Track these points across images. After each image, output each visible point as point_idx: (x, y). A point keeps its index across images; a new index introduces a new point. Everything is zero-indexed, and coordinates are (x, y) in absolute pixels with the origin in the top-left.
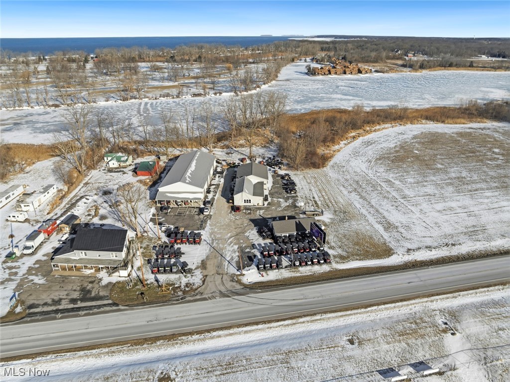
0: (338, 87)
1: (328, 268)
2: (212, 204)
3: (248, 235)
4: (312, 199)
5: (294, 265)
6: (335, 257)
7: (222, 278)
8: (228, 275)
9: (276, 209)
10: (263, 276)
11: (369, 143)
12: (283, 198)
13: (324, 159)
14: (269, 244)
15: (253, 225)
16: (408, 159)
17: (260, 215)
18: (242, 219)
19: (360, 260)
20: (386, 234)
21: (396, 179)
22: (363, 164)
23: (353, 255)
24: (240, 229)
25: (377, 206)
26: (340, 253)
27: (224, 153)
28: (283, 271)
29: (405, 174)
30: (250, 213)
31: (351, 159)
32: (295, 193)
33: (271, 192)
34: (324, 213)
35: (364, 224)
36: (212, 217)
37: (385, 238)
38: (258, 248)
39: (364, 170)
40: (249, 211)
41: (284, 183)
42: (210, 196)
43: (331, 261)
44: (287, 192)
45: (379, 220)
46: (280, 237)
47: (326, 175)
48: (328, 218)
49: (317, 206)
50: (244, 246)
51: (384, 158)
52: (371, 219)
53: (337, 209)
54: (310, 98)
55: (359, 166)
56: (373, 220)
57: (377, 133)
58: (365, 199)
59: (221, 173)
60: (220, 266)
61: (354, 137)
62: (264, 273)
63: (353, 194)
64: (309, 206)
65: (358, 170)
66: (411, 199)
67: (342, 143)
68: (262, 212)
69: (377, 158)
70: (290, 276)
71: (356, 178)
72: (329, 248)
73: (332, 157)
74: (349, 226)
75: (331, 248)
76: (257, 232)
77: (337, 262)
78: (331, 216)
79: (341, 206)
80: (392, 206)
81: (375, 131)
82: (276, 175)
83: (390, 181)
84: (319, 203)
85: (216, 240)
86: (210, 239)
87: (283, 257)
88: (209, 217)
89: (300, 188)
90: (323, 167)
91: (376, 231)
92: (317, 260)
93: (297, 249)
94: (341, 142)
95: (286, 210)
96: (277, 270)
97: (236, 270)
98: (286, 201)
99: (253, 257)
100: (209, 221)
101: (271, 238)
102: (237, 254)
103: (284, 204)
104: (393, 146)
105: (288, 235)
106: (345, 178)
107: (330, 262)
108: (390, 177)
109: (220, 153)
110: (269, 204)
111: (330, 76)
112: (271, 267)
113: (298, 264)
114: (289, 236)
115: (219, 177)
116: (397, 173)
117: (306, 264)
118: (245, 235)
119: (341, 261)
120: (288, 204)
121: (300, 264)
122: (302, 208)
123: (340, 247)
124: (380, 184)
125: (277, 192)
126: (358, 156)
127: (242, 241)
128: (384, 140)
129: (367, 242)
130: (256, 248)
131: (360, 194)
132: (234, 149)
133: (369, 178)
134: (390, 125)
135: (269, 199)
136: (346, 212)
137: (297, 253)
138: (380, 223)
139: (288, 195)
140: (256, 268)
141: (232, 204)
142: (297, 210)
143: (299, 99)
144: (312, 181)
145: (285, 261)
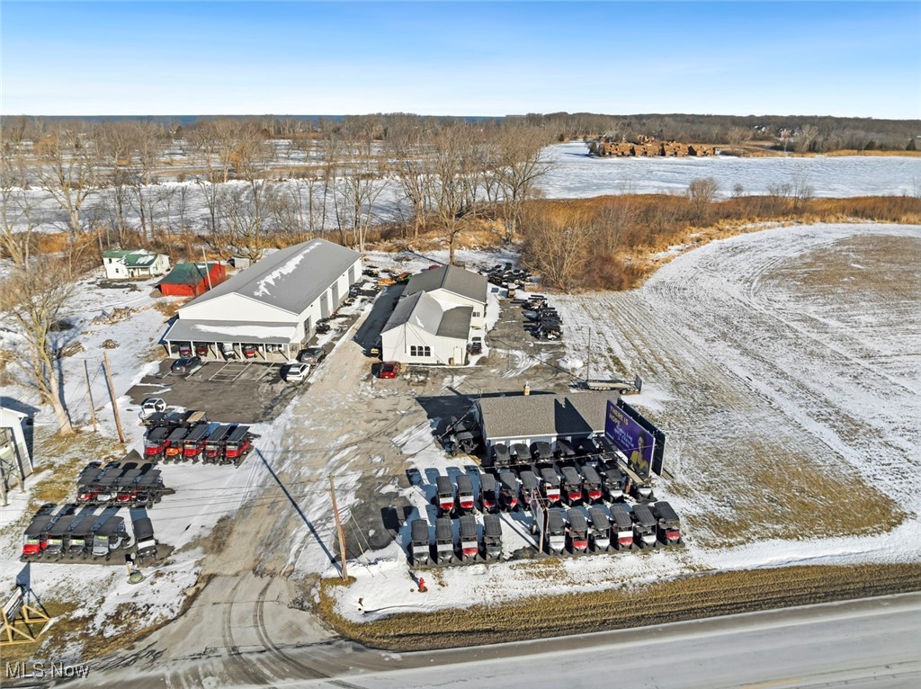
0: (652, 172)
1: (675, 565)
2: (323, 357)
3: (403, 440)
4: (606, 353)
5: (547, 548)
6: (692, 520)
7: (263, 592)
8: (294, 576)
9: (501, 373)
10: (423, 589)
11: (736, 250)
12: (525, 348)
13: (633, 273)
14: (464, 471)
15: (425, 413)
16: (843, 278)
17: (450, 388)
18: (396, 397)
19: (788, 537)
20: (850, 450)
21: (827, 315)
22: (731, 284)
23: (759, 518)
24: (383, 423)
25: (798, 375)
26: (710, 508)
27: (388, 259)
28: (502, 569)
29: (847, 306)
30: (423, 383)
31: (698, 275)
32: (559, 338)
33: (493, 334)
34: (643, 386)
35: (770, 419)
36: (310, 389)
37: (854, 462)
38: (426, 482)
39: (737, 295)
40: (422, 378)
41: (529, 317)
42: (323, 340)
43: (684, 539)
44: (537, 336)
45: (815, 410)
46: (503, 449)
47: (639, 305)
48: (655, 401)
49: (620, 370)
50: (380, 474)
51: (783, 275)
52: (790, 408)
53: (680, 380)
54: (596, 185)
55: (725, 288)
56: (797, 410)
57: (750, 234)
58: (756, 357)
59: (372, 293)
60: (274, 542)
61: (698, 240)
62: (428, 577)
63: (721, 346)
64: (596, 370)
65: (724, 297)
66: (889, 360)
67: (673, 250)
68: (458, 379)
69: (765, 276)
70: (528, 592)
71: (723, 312)
72: (670, 490)
73: (651, 270)
74: (726, 423)
75: (675, 490)
76: (434, 433)
77: (705, 544)
78: (666, 396)
79: (692, 372)
80: (842, 374)
81: (745, 231)
82: (511, 300)
83: (812, 320)
84: (627, 363)
85: (295, 452)
86: (280, 449)
87: (506, 515)
88: (302, 387)
89: (573, 329)
90: (632, 288)
91: (817, 441)
92: (630, 534)
93: (558, 492)
94: (669, 247)
95: (529, 378)
96: (481, 567)
97: (328, 560)
98: (532, 357)
99: (400, 514)
100: (296, 398)
101: (472, 453)
102: (351, 499)
103: (524, 362)
104: (798, 254)
105: (528, 443)
106: (692, 309)
107: (678, 541)
108: (811, 311)
109: (381, 259)
110: (482, 361)
111: (634, 158)
112: (459, 553)
113: (561, 546)
114: (534, 446)
115: (363, 301)
116: (824, 305)
117: (592, 547)
118: (395, 440)
119: (719, 540)
120: (536, 363)
121: (569, 547)
122: (577, 374)
123: (708, 489)
124: (788, 326)
125: (508, 336)
126: (716, 270)
127: (378, 459)
128: (771, 245)
129: (795, 475)
130: (420, 483)
131: (739, 346)
132: (417, 252)
133: (754, 312)
134: (777, 223)
135: (485, 351)
136: (707, 388)
137: (558, 504)
138: (819, 417)
139: (539, 343)
140: (403, 555)
141: (376, 360)
142: (562, 378)
143: (572, 186)
144: (605, 315)
145: (512, 534)
